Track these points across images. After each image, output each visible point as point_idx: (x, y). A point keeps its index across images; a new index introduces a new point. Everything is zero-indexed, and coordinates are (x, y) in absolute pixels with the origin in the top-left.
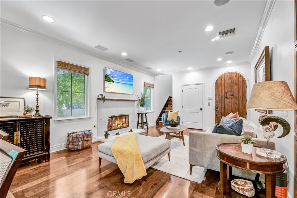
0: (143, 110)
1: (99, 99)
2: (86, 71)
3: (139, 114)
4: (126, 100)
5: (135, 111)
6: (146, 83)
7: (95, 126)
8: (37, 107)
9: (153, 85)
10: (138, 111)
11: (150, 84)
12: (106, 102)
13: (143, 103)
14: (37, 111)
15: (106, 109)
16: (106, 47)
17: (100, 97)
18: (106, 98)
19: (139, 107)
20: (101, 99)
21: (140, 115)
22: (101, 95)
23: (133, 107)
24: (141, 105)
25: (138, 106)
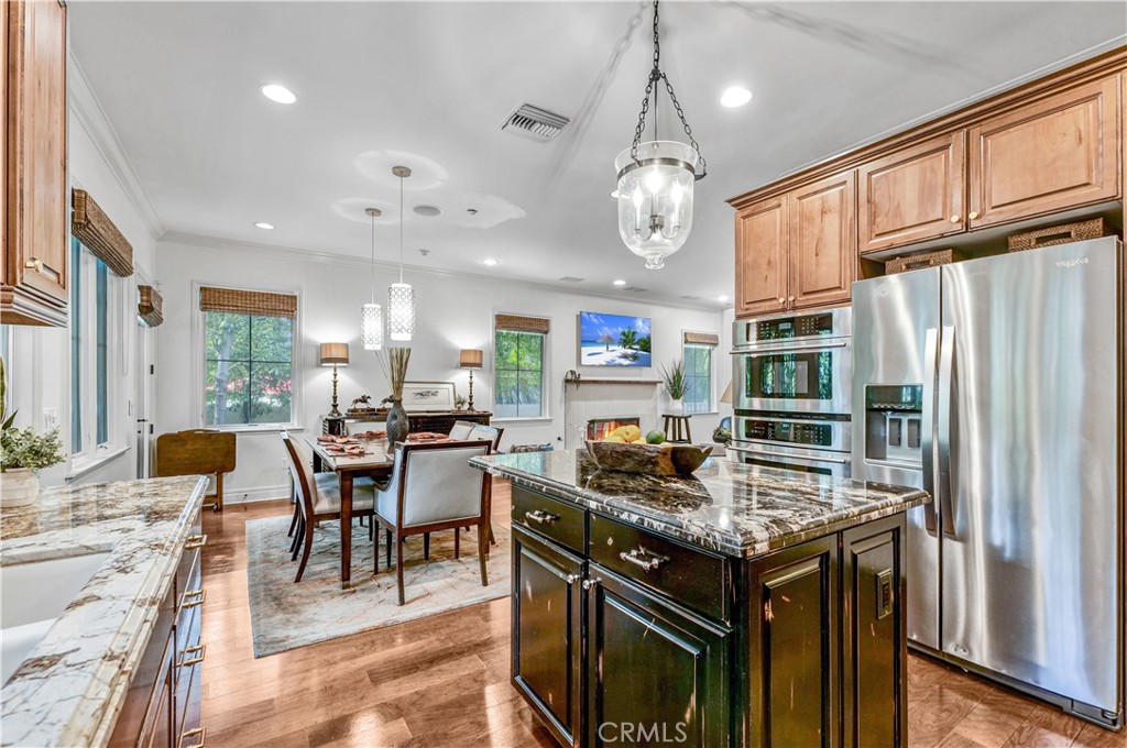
0: (677, 407)
1: (567, 381)
2: (542, 326)
3: (667, 417)
4: (630, 382)
5: (656, 409)
6: (691, 334)
7: (559, 439)
8: (471, 397)
9: (716, 337)
10: (666, 410)
11: (706, 336)
12: (582, 386)
13: (676, 389)
14: (471, 404)
15: (583, 403)
16: (580, 277)
17: (569, 377)
18: (582, 378)
19: (667, 400)
20: (573, 381)
21: (671, 419)
22: (573, 372)
23: (650, 398)
24: (673, 395)
25: (667, 396)
